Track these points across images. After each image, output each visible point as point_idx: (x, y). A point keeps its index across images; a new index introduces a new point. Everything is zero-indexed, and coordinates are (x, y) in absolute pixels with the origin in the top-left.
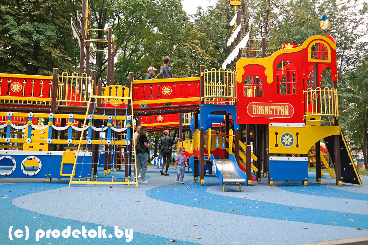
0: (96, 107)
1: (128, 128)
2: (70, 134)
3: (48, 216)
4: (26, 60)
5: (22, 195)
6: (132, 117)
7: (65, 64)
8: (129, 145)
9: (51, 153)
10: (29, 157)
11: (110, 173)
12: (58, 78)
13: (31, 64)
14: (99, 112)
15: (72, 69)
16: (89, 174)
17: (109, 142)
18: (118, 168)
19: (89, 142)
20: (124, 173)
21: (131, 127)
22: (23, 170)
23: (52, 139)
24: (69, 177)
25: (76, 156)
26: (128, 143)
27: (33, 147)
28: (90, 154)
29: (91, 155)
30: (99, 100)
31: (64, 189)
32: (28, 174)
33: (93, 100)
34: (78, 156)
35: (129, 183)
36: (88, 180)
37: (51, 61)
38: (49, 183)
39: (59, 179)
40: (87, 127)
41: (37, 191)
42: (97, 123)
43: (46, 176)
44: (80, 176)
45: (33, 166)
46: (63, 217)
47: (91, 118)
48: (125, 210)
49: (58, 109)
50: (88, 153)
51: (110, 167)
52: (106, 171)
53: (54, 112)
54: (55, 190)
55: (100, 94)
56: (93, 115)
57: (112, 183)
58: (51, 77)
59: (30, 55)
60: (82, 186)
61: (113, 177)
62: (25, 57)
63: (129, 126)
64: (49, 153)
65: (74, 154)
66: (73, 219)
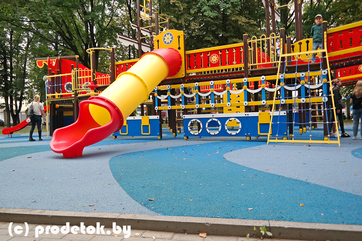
0: (287, 66)
1: (324, 84)
2: (263, 95)
3: (255, 170)
4: (216, 33)
5: (230, 152)
6: (328, 71)
7: (250, 28)
8: (326, 101)
9: (248, 115)
10: (230, 119)
11: (305, 132)
12: (248, 43)
13: (221, 35)
14: (291, 70)
15: (258, 32)
16: (285, 133)
17: (303, 100)
18: (313, 127)
19: (283, 102)
20: (323, 132)
21: (328, 82)
22: (227, 130)
23: (248, 101)
24: (267, 136)
25: (271, 116)
26: (325, 100)
27: (231, 110)
28: (285, 113)
29: (286, 115)
30: (289, 58)
31: (263, 146)
32: (231, 134)
33: (283, 59)
34: (273, 116)
35: (329, 142)
36: (285, 138)
37: (238, 28)
38: (249, 141)
39: (257, 138)
40: (279, 87)
41: (240, 148)
42: (289, 82)
43: (246, 135)
44: (277, 135)
45: (233, 127)
46: (268, 171)
47: (283, 78)
48: (330, 169)
49: (250, 73)
50: (283, 113)
51: (305, 126)
52: (301, 130)
53: (248, 76)
54: (256, 148)
55: (289, 52)
56: (284, 74)
57: (310, 141)
58: (241, 44)
59: (220, 28)
60: (279, 144)
61: (311, 135)
62: (216, 30)
63: (325, 81)
64: (247, 115)
65: (269, 114)
66: (278, 174)
